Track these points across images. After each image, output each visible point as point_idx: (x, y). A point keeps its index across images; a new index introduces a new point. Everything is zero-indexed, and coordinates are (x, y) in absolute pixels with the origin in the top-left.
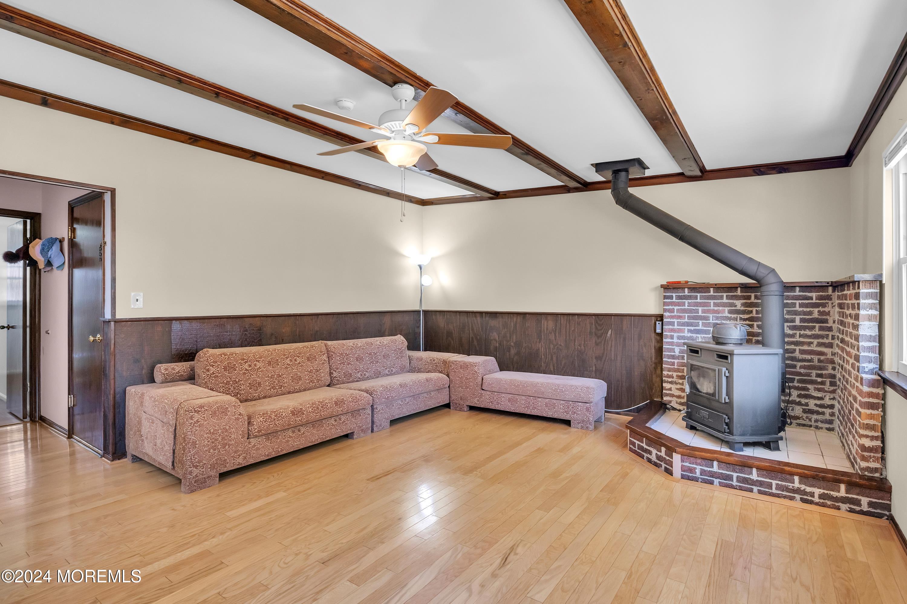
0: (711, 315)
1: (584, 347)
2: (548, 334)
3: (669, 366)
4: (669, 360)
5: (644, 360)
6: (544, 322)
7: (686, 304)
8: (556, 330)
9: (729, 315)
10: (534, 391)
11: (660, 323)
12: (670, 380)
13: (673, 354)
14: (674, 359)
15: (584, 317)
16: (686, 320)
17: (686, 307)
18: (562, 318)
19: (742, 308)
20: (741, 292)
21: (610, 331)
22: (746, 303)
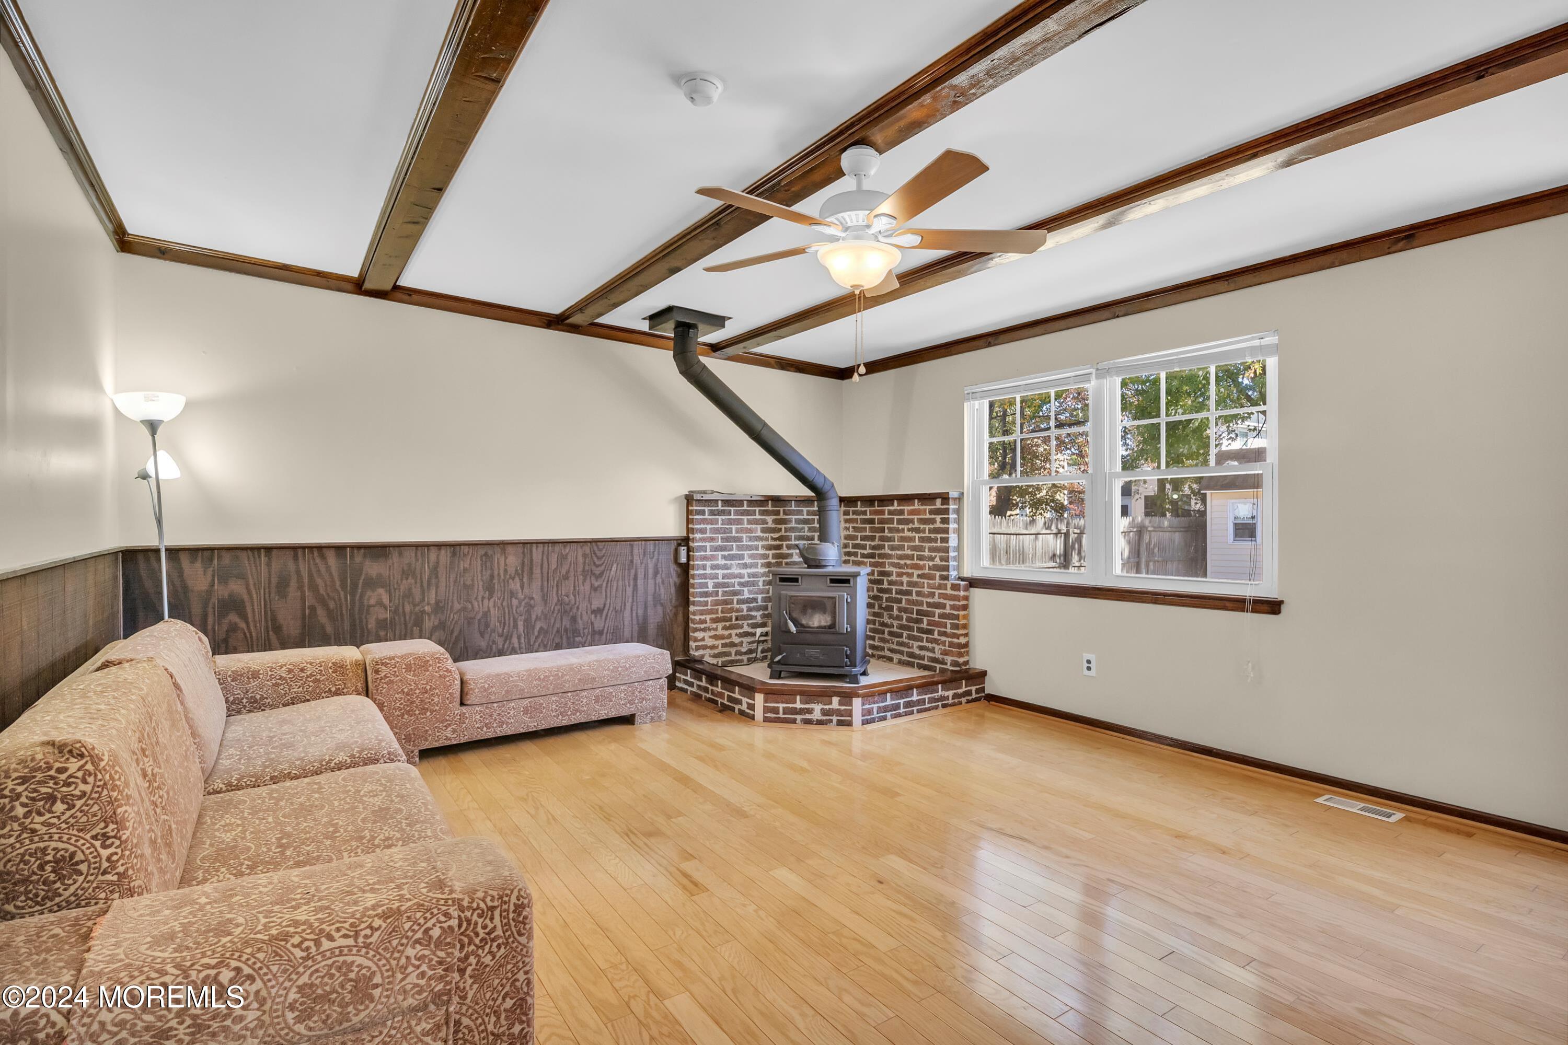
0: (744, 536)
1: (575, 596)
2: (508, 582)
3: (702, 608)
4: (702, 599)
5: (662, 605)
6: (498, 559)
7: (720, 522)
8: (523, 571)
9: (762, 535)
10: (577, 681)
11: (685, 548)
12: (702, 626)
13: (706, 590)
14: (706, 597)
15: (574, 546)
16: (720, 543)
17: (720, 526)
18: (534, 550)
19: (773, 526)
20: (772, 506)
21: (615, 565)
22: (776, 519)
